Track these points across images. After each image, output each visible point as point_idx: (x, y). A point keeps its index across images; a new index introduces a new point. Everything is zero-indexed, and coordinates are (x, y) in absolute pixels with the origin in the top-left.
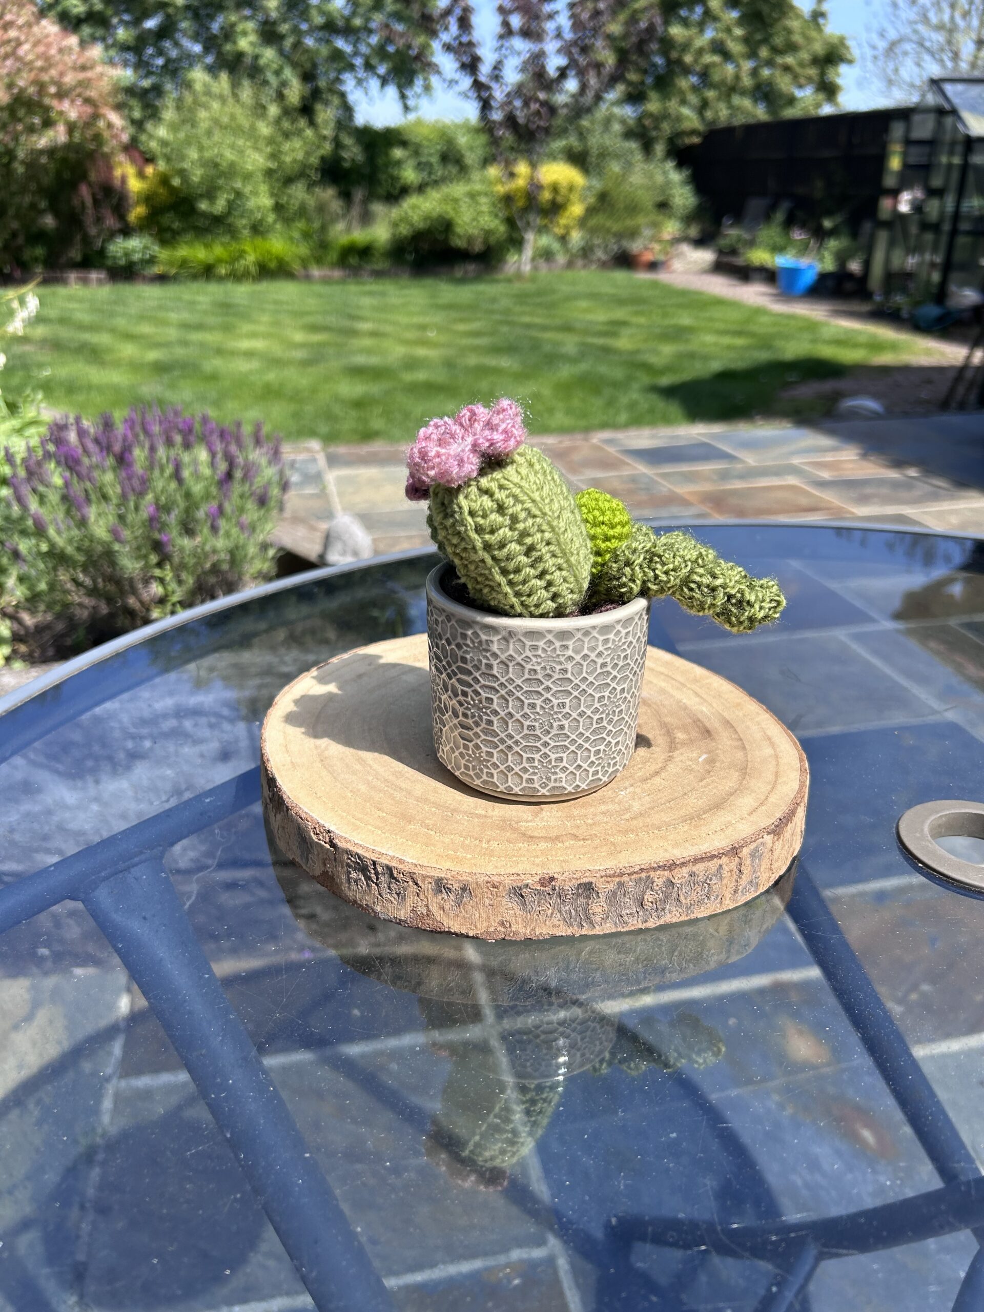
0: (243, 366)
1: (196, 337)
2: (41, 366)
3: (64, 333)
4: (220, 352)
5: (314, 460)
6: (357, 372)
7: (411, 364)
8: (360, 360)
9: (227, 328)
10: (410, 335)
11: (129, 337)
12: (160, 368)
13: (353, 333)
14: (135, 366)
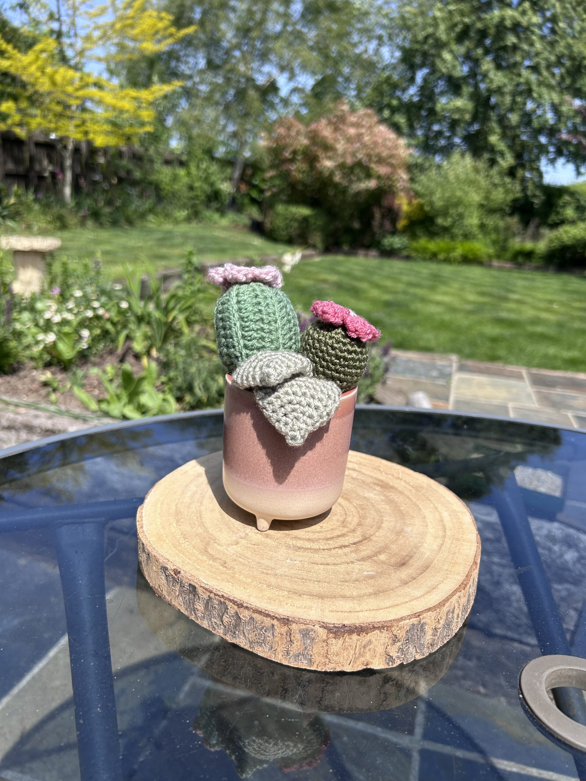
0: (433, 309)
1: (412, 290)
6: (500, 321)
7: (536, 321)
8: (504, 315)
9: (433, 288)
10: (542, 305)
13: (505, 299)
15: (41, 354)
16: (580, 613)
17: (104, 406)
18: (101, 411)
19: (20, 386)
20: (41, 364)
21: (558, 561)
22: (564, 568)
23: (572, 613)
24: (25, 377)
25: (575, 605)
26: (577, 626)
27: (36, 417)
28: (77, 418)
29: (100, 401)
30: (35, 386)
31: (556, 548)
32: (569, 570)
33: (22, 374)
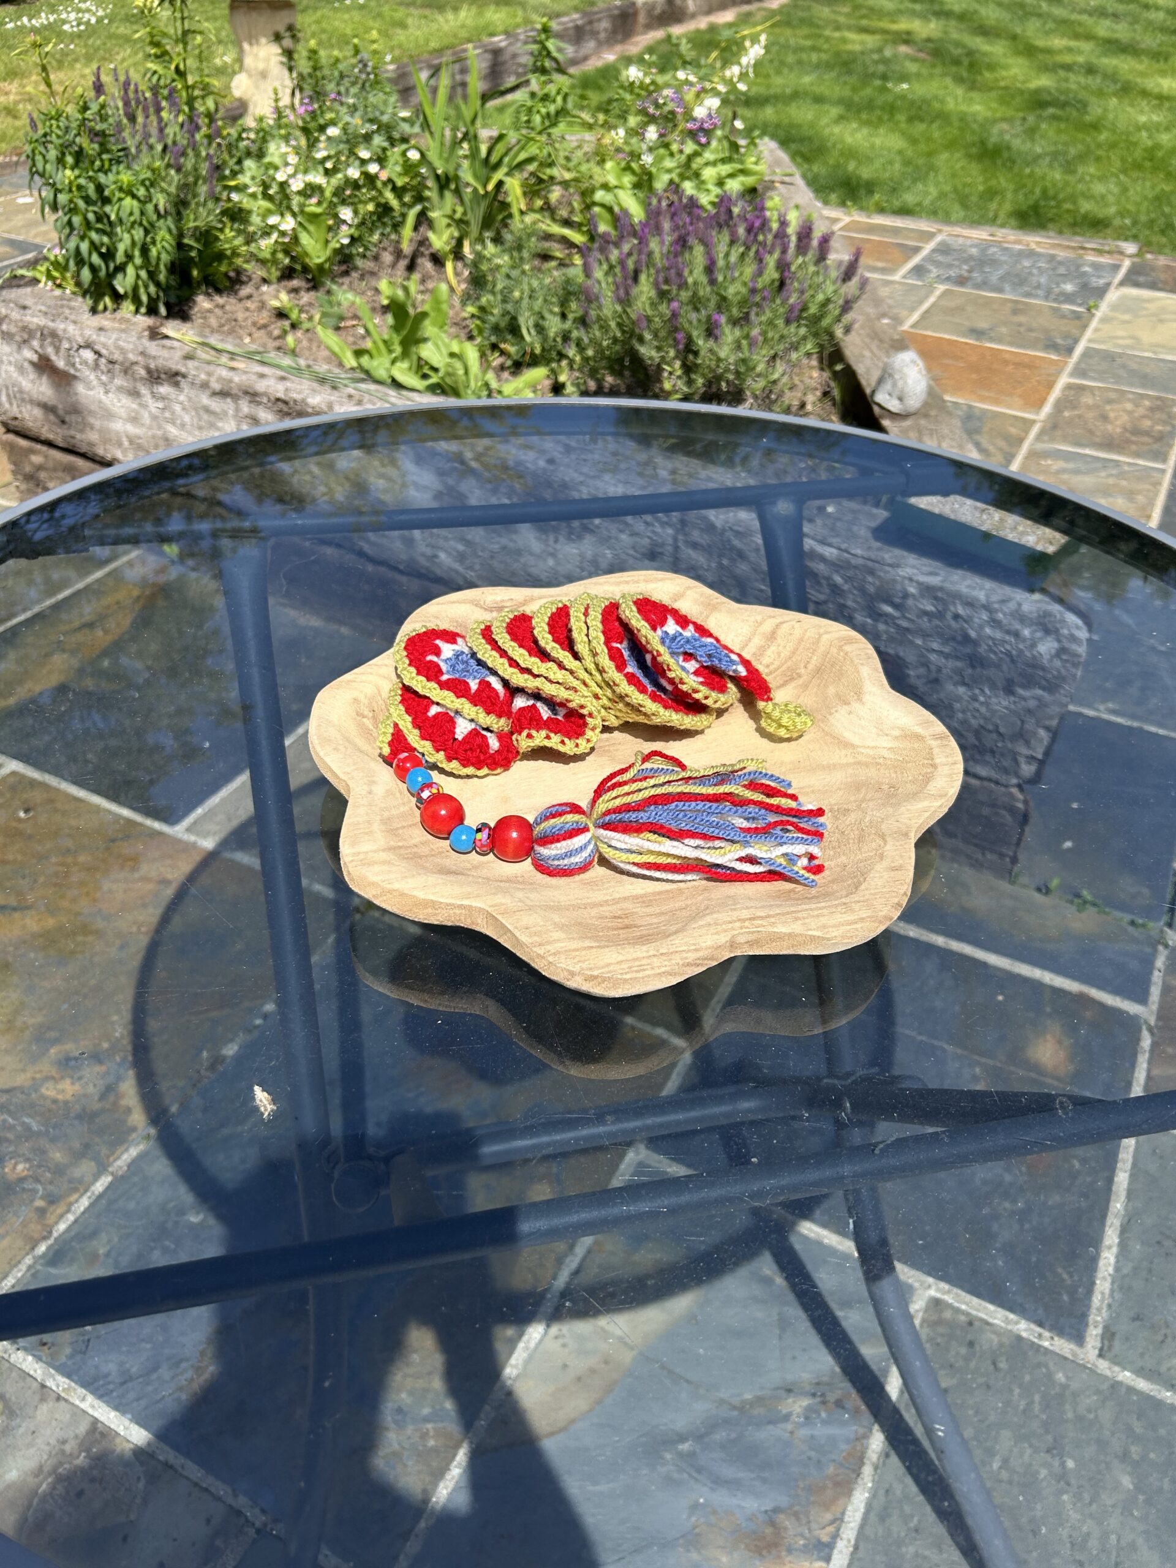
2: (904, 78)
3: (956, 33)
4: (1126, 90)
5: (1116, 268)
11: (1029, 51)
12: (1038, 102)
14: (1007, 95)
15: (274, 253)
16: (1055, 734)
17: (365, 360)
18: (361, 368)
19: (240, 316)
20: (275, 273)
21: (1028, 654)
22: (1035, 664)
23: (1042, 733)
24: (249, 297)
25: (1048, 723)
26: (1047, 753)
27: (262, 376)
28: (322, 380)
29: (359, 353)
30: (264, 317)
31: (1026, 632)
32: (1043, 669)
33: (245, 291)
